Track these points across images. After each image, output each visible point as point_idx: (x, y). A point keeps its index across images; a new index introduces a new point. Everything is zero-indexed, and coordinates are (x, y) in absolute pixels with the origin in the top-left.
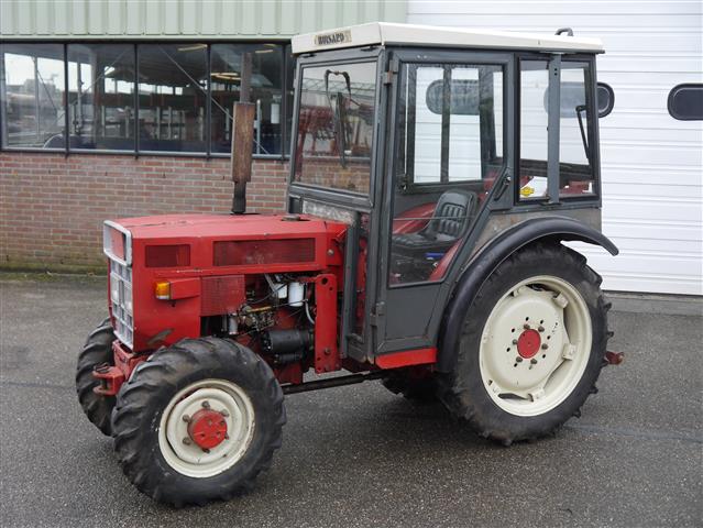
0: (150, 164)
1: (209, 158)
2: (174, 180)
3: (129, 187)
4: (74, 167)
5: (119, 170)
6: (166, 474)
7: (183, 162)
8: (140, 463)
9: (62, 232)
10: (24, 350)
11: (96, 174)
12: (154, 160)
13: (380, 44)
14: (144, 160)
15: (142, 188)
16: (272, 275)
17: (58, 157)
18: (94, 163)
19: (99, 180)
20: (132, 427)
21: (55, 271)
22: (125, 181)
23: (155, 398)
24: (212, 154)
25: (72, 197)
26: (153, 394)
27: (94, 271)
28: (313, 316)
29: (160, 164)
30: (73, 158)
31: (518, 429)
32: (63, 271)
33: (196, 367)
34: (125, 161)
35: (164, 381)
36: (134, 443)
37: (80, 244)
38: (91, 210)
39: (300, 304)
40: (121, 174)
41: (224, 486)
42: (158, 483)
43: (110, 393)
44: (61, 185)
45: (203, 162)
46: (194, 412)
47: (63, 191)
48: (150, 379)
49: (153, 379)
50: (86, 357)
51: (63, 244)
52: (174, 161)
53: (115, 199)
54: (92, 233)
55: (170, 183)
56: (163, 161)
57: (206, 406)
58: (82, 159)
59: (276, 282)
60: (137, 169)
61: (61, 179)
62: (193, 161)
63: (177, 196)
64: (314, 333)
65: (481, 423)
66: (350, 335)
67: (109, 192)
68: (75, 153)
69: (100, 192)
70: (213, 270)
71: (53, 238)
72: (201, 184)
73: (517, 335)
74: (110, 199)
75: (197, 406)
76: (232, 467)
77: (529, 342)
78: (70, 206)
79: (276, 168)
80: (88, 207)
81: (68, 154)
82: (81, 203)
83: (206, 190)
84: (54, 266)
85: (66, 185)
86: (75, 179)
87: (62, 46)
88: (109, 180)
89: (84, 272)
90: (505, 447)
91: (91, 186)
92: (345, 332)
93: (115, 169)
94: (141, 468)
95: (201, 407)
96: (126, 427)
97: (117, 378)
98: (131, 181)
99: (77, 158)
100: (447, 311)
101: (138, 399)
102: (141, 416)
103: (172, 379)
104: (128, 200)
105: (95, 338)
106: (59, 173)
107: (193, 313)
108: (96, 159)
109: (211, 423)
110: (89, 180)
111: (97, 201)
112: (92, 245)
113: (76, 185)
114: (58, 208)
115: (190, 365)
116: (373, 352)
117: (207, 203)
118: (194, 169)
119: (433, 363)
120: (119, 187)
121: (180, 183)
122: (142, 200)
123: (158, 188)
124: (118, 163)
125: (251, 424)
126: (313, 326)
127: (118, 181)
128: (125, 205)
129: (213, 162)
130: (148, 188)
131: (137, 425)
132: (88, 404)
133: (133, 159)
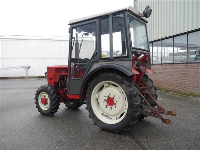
2: (167, 69)
70: (55, 73)
73: (106, 98)
74: (158, 73)
77: (110, 101)
79: (186, 65)
98: (161, 69)
122: (162, 74)
130: (163, 71)
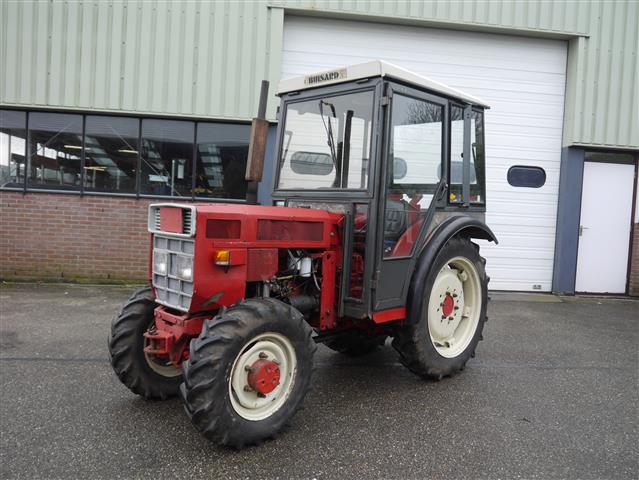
0: (93, 201)
1: (138, 198)
2: (110, 213)
3: (74, 218)
4: (30, 202)
5: (67, 206)
6: (234, 420)
7: (118, 201)
8: (214, 412)
9: (18, 251)
10: (12, 334)
11: (48, 208)
12: (95, 199)
13: (380, 76)
14: (88, 198)
15: (84, 218)
16: (294, 251)
17: (17, 194)
18: (47, 199)
19: (50, 212)
20: (209, 378)
21: (10, 281)
22: (71, 213)
23: (228, 350)
24: (141, 195)
25: (27, 224)
26: (228, 346)
27: (43, 280)
28: (320, 284)
29: (100, 201)
30: (29, 196)
31: (447, 367)
32: (16, 281)
33: (261, 322)
34: (72, 199)
35: (236, 334)
36: (211, 392)
37: (31, 260)
38: (42, 234)
39: (309, 275)
40: (68, 208)
41: (275, 426)
42: (228, 428)
43: (161, 352)
44: (18, 215)
45: (133, 201)
46: (253, 362)
47: (19, 220)
48: (224, 333)
49: (228, 333)
50: (122, 325)
51: (17, 259)
52: (111, 200)
53: (63, 226)
54: (42, 252)
55: (107, 215)
56: (103, 199)
57: (262, 357)
58: (37, 197)
59: (296, 256)
60: (82, 205)
61: (19, 211)
62: (126, 200)
63: (112, 225)
64: (320, 298)
65: (427, 364)
66: (347, 298)
67: (58, 221)
68: (31, 192)
69: (50, 221)
70: (255, 243)
71: (10, 255)
72: (131, 216)
73: (442, 300)
74: (58, 226)
75: (255, 357)
76: (280, 409)
77: (448, 305)
78: (24, 231)
80: (40, 232)
81: (25, 193)
82: (35, 229)
83: (135, 221)
84: (9, 277)
85: (22, 215)
86: (30, 211)
87: (25, 113)
88: (58, 213)
89: (34, 281)
90: (438, 380)
91: (43, 217)
92: (343, 296)
93: (63, 204)
94: (216, 416)
95: (258, 358)
96: (203, 378)
97: (169, 339)
98: (76, 213)
99: (33, 195)
100: (413, 279)
101: (215, 352)
102: (217, 367)
103: (243, 332)
104: (74, 227)
105: (130, 308)
106: (17, 206)
107: (239, 278)
108: (49, 196)
109: (269, 371)
110: (41, 212)
111: (48, 228)
112: (42, 260)
113: (31, 216)
114: (15, 233)
115: (256, 320)
116: (372, 309)
117: (136, 230)
118: (126, 205)
119: (403, 320)
120: (66, 217)
121: (116, 215)
122: (84, 227)
123: (97, 219)
124: (66, 200)
125: (293, 371)
126: (320, 292)
127: (66, 213)
128: (71, 231)
129: (141, 201)
130: (89, 219)
131: (214, 375)
132: (123, 366)
133: (78, 198)
